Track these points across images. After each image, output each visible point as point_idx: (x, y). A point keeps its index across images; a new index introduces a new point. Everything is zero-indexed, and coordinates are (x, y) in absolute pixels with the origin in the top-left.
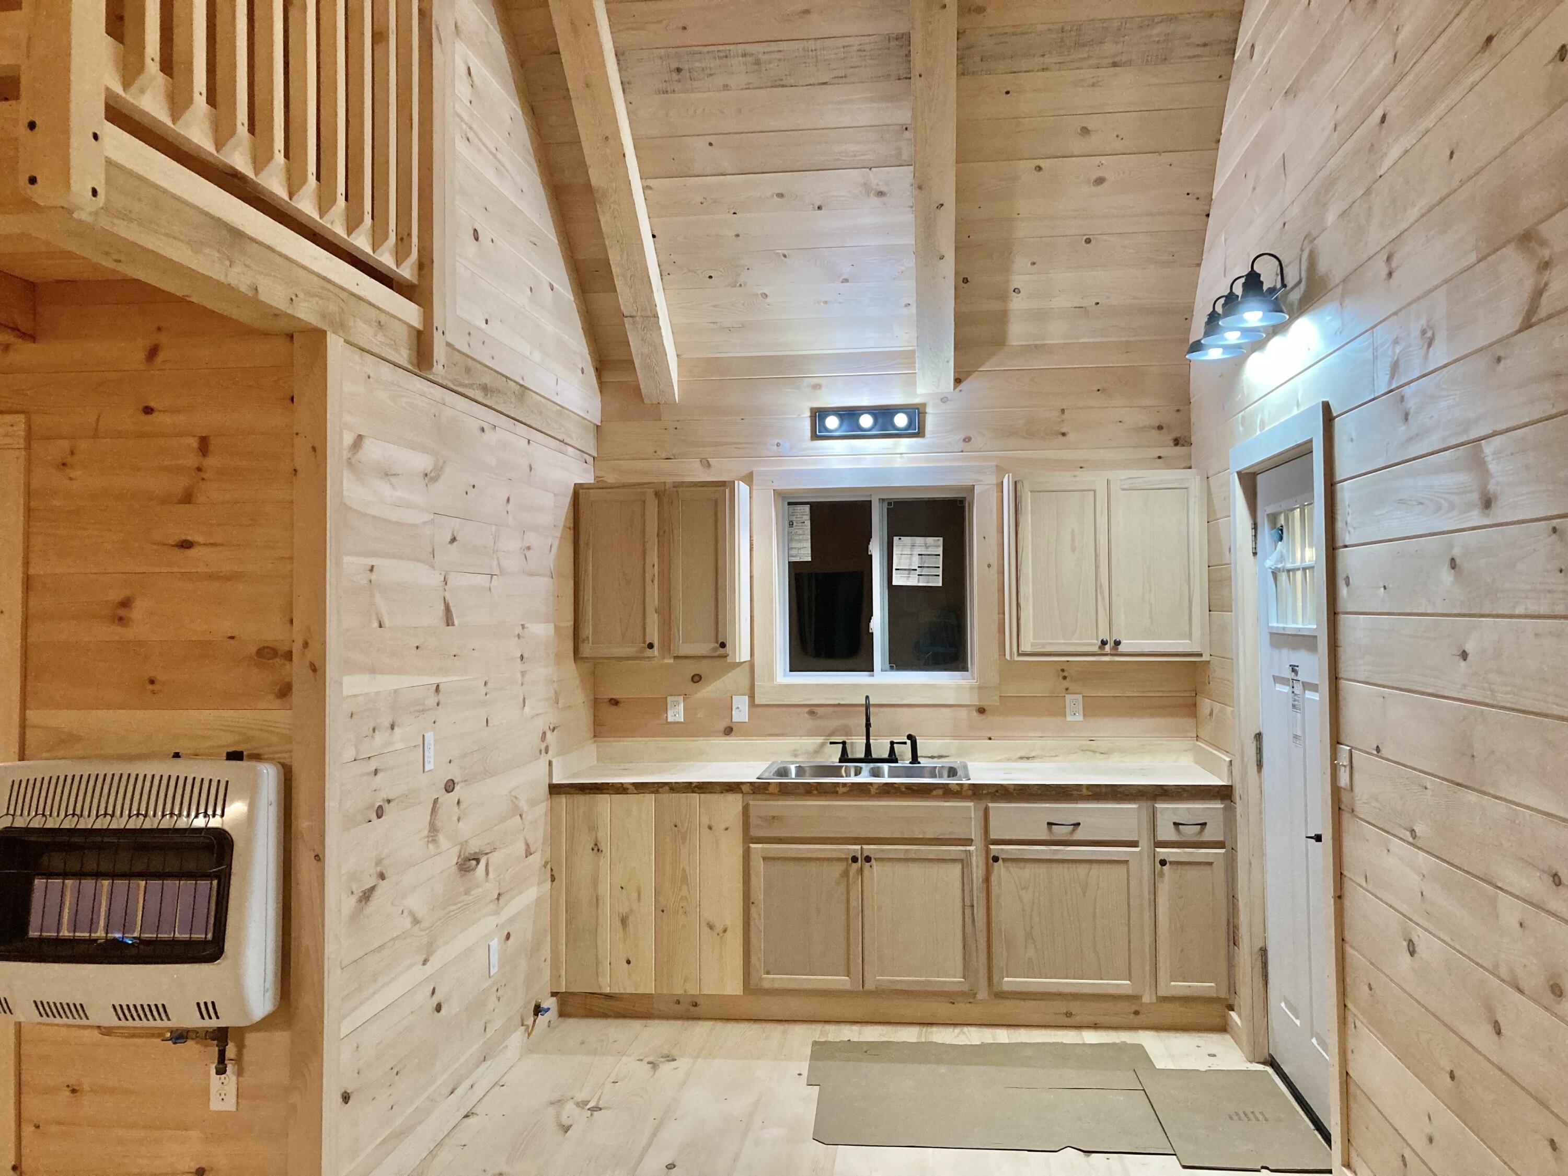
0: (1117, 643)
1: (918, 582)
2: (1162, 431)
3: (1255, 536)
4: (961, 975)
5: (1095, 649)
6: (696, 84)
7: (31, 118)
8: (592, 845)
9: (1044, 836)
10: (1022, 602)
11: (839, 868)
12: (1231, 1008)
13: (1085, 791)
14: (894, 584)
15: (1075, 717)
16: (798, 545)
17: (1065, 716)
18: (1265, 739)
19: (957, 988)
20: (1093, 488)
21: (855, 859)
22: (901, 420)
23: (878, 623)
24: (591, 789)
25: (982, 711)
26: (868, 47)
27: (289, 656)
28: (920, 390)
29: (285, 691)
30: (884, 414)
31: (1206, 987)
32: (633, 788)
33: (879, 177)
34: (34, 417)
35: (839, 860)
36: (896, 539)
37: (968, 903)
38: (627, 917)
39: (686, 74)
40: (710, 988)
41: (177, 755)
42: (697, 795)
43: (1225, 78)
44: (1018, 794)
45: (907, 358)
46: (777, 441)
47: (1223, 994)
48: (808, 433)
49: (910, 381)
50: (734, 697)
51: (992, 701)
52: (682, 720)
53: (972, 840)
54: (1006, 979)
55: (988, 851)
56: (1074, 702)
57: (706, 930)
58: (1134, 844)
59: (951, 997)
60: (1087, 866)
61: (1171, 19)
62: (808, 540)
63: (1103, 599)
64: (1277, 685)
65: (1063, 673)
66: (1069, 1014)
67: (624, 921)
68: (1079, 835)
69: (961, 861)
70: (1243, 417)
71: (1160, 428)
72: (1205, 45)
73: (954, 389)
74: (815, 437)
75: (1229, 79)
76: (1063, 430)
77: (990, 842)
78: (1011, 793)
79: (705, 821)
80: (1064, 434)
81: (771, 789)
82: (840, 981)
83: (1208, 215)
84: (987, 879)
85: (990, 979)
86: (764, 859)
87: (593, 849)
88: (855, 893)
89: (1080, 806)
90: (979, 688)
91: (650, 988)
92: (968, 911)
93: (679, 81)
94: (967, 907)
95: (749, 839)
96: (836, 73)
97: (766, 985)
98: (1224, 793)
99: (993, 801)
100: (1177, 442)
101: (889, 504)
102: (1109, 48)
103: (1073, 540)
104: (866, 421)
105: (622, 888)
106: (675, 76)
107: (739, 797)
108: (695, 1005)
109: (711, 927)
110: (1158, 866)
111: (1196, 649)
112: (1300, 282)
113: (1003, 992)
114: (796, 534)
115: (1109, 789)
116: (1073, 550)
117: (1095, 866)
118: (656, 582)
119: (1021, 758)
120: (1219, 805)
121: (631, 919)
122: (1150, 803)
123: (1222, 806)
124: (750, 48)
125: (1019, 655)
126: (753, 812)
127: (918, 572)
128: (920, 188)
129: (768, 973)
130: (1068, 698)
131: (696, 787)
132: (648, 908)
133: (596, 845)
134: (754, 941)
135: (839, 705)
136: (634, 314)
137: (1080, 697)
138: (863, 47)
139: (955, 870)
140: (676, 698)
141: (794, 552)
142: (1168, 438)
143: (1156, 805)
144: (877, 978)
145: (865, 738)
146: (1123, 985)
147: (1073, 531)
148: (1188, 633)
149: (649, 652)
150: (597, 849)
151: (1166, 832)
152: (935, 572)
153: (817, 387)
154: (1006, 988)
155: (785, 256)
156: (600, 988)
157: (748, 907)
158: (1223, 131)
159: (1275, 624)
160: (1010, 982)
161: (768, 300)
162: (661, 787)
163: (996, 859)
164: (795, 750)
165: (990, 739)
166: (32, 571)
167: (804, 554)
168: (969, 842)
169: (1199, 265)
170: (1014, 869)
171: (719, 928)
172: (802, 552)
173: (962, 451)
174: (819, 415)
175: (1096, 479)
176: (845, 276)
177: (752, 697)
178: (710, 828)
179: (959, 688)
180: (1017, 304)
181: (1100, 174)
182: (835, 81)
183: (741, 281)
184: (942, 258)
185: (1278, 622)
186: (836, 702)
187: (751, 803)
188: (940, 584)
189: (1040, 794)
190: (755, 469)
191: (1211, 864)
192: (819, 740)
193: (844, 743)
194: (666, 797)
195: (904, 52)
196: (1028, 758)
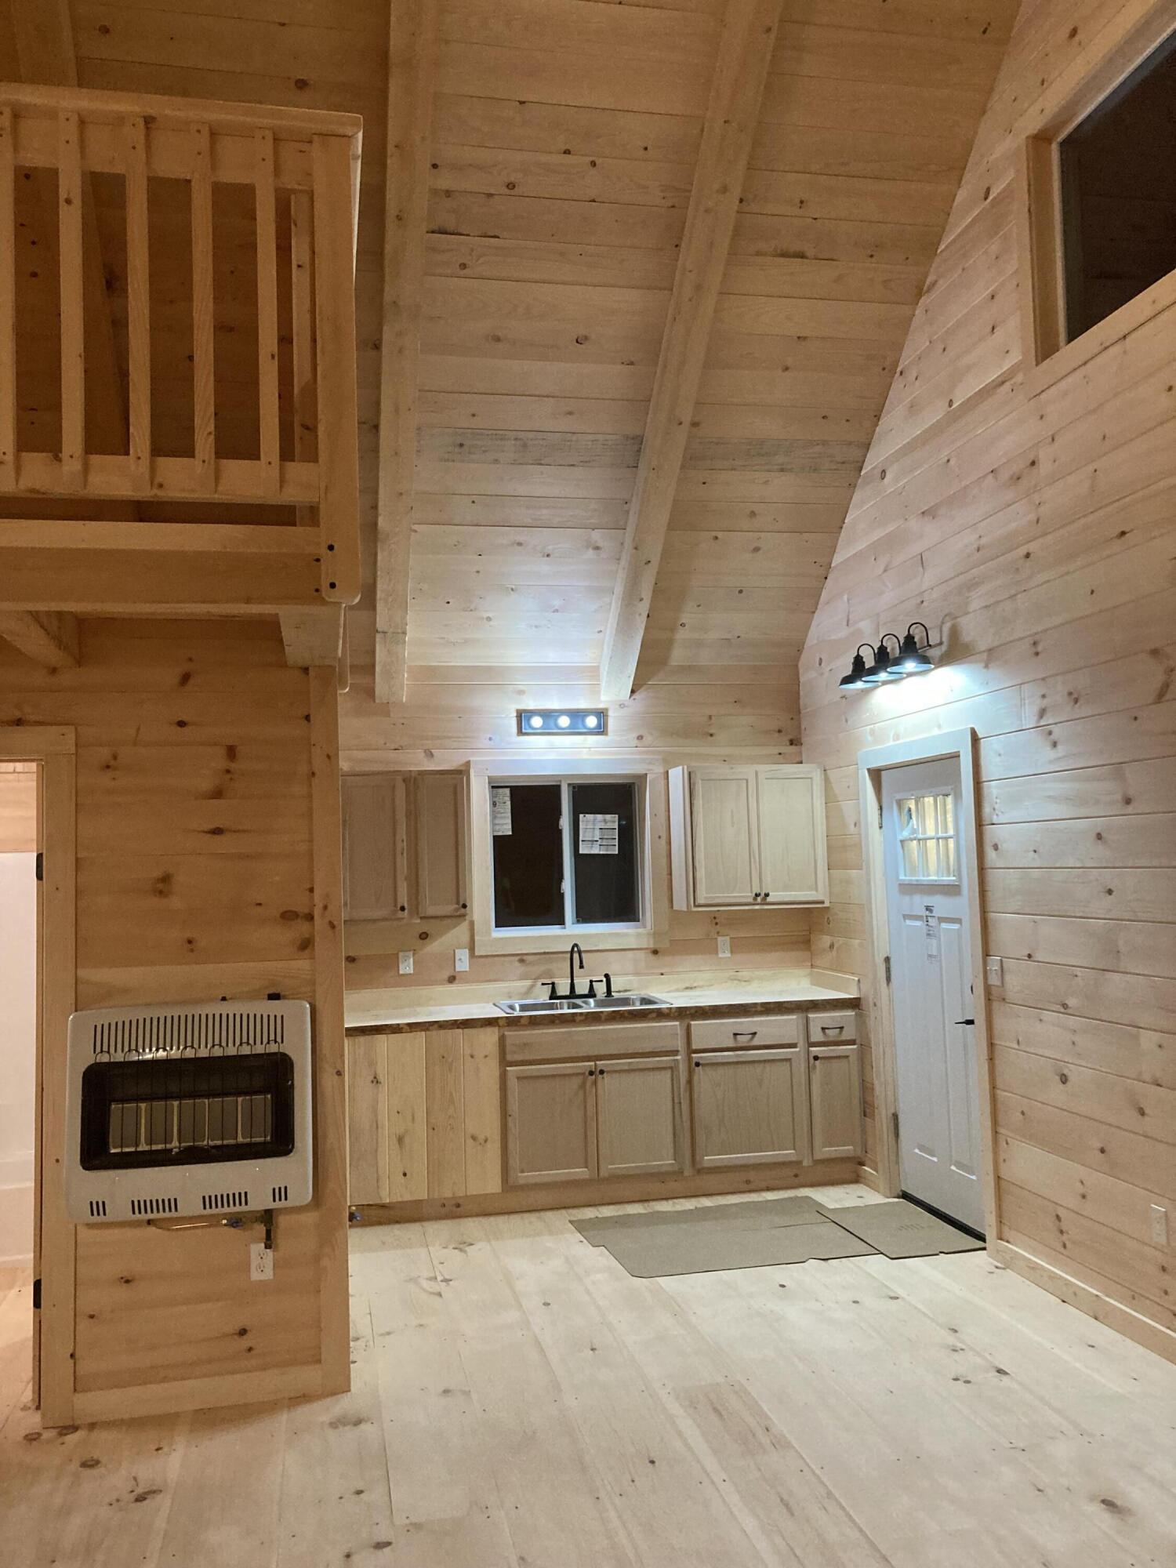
0: (767, 895)
1: (600, 850)
2: (781, 734)
3: (881, 815)
4: (673, 1158)
5: (750, 900)
6: (473, 456)
7: (330, 543)
8: (372, 1078)
9: (731, 1044)
10: (697, 864)
11: (576, 1081)
12: (862, 1164)
13: (759, 1008)
14: (581, 852)
15: (725, 954)
16: (501, 822)
17: (717, 953)
18: (892, 961)
19: (670, 1169)
20: (746, 777)
21: (591, 1073)
22: (592, 722)
23: (568, 887)
24: (371, 1031)
25: (655, 952)
26: (610, 443)
27: (310, 917)
28: (603, 698)
29: (306, 945)
30: (577, 715)
31: (847, 1149)
32: (408, 1028)
33: (596, 536)
34: (79, 728)
35: (578, 1074)
36: (581, 816)
37: (676, 1101)
38: (403, 1137)
39: (465, 448)
40: (473, 1190)
41: (224, 999)
42: (460, 1030)
43: (852, 486)
44: (711, 1013)
45: (594, 672)
46: (489, 736)
47: (859, 1153)
48: (515, 730)
49: (595, 690)
50: (456, 951)
51: (664, 944)
52: (412, 972)
53: (678, 1051)
54: (706, 1158)
55: (690, 1059)
56: (723, 942)
57: (470, 1142)
58: (794, 1046)
59: (661, 1176)
60: (762, 1065)
61: (824, 443)
62: (508, 817)
63: (755, 862)
64: (907, 921)
65: (715, 920)
66: (748, 1182)
67: (400, 1140)
68: (756, 1042)
69: (671, 1068)
70: (871, 730)
71: (780, 731)
72: (843, 463)
73: (630, 697)
74: (520, 732)
75: (855, 487)
76: (711, 731)
77: (691, 1051)
78: (707, 1013)
79: (468, 1052)
80: (711, 735)
81: (523, 1021)
82: (580, 1172)
83: (826, 578)
84: (690, 1082)
85: (693, 1155)
86: (518, 1078)
87: (372, 1082)
88: (591, 1102)
89: (756, 1019)
90: (654, 934)
91: (423, 1195)
92: (677, 1106)
93: (460, 453)
94: (675, 1103)
95: (504, 1062)
96: (582, 459)
97: (522, 1182)
98: (854, 1004)
99: (693, 1020)
100: (792, 743)
101: (574, 787)
102: (780, 459)
103: (732, 817)
104: (564, 721)
105: (398, 1112)
106: (457, 450)
107: (496, 1029)
108: (458, 1206)
109: (474, 1138)
110: (812, 1060)
111: (820, 898)
112: (941, 643)
113: (703, 1168)
114: (499, 813)
115: (777, 1005)
116: (733, 824)
117: (767, 1065)
118: (405, 855)
119: (687, 988)
120: (851, 1013)
121: (407, 1140)
122: (804, 1015)
123: (854, 1013)
124: (522, 435)
125: (695, 906)
126: (508, 1042)
127: (599, 843)
128: (636, 548)
129: (522, 1171)
130: (720, 939)
131: (461, 1023)
132: (421, 1130)
133: (375, 1078)
134: (511, 1146)
135: (545, 953)
136: (385, 630)
137: (728, 938)
138: (606, 443)
139: (666, 1076)
140: (407, 954)
141: (497, 827)
142: (786, 739)
143: (810, 1015)
144: (609, 1168)
145: (570, 979)
146: (789, 1153)
147: (732, 812)
148: (814, 886)
149: (400, 914)
150: (376, 1081)
151: (816, 1035)
152: (611, 842)
153: (521, 692)
154: (706, 1165)
155: (512, 590)
156: (381, 1199)
157: (506, 1118)
158: (846, 521)
159: (904, 878)
160: (710, 1159)
161: (491, 623)
162: (432, 1025)
163: (698, 1064)
164: (509, 993)
165: (662, 974)
166: (79, 856)
167: (507, 829)
168: (675, 1052)
169: (814, 612)
170: (709, 1071)
171: (481, 1137)
172: (505, 827)
173: (636, 747)
174: (522, 716)
175: (748, 771)
176: (556, 608)
177: (472, 949)
178: (472, 1057)
179: (639, 935)
180: (681, 635)
181: (756, 545)
182: (581, 464)
183: (472, 607)
184: (641, 600)
185: (905, 875)
186: (542, 951)
187: (506, 1033)
188: (617, 852)
189: (728, 1012)
190: (471, 759)
191: (847, 1057)
192: (528, 983)
193: (553, 984)
194: (434, 1033)
195: (636, 448)
196: (691, 988)
